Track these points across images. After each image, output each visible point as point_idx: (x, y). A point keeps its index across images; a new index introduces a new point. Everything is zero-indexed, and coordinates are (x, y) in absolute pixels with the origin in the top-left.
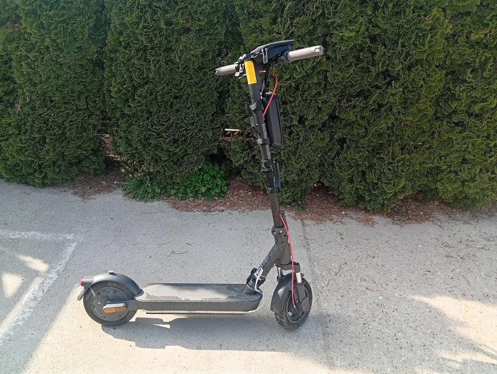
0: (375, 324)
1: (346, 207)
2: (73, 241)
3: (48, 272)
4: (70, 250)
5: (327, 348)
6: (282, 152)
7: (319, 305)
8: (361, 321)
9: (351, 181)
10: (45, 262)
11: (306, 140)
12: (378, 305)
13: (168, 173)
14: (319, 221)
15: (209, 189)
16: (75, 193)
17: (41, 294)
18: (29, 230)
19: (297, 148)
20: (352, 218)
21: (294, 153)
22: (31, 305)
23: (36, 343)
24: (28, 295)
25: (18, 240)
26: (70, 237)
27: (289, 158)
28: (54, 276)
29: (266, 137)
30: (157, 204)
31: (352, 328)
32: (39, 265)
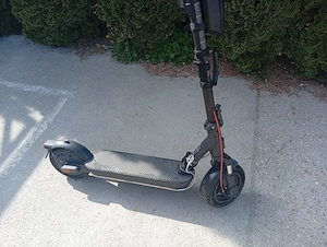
0: (304, 212)
1: (305, 79)
2: (65, 96)
3: (42, 122)
4: (61, 104)
5: (249, 230)
6: (246, 24)
7: (253, 183)
8: (290, 206)
9: (315, 56)
10: (42, 114)
11: (272, 11)
12: (312, 191)
13: (143, 40)
14: (275, 93)
15: (177, 56)
16: (77, 54)
17: (33, 142)
18: (38, 85)
19: (262, 20)
20: (309, 92)
21: (259, 25)
22: (24, 150)
23: (19, 184)
24: (24, 141)
25: (29, 92)
26: (64, 93)
27: (252, 30)
28: (45, 126)
29: (199, 22)
30: (135, 67)
31: (279, 213)
32: (37, 116)
